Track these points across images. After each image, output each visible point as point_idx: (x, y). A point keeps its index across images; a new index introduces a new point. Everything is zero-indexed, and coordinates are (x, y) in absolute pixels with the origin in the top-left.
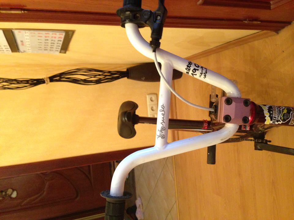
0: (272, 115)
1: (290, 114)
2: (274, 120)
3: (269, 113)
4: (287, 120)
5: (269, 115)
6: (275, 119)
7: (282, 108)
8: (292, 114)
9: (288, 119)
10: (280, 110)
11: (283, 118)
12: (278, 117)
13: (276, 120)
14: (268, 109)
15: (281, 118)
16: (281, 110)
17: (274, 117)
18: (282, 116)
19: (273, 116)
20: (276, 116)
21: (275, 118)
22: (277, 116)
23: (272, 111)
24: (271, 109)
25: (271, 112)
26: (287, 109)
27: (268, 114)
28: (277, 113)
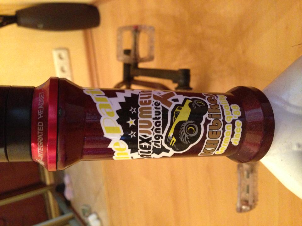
0: (132, 134)
1: (202, 124)
2: (145, 148)
3: (120, 127)
4: (191, 146)
5: (122, 134)
6: (147, 145)
7: (176, 100)
8: (207, 121)
9: (193, 140)
10: (165, 111)
11: (174, 139)
12: (158, 137)
13: (149, 148)
14: (118, 112)
15: (167, 142)
16: (170, 109)
17: (143, 141)
18: (171, 134)
19: (139, 135)
20: (149, 136)
21: (148, 141)
22: (152, 136)
23: (135, 117)
24: (133, 110)
25: (131, 122)
26: (190, 105)
27: (118, 131)
28: (153, 122)
